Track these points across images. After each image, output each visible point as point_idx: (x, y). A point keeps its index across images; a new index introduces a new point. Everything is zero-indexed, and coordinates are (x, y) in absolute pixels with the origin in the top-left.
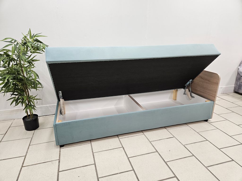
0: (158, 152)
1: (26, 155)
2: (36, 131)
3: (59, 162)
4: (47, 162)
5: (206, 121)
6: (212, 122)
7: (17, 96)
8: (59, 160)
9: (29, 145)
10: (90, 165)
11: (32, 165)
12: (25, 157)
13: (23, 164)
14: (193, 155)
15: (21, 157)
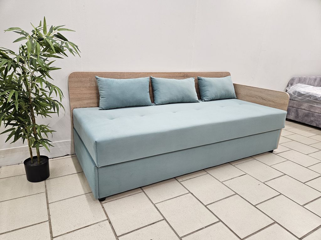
0: (238, 194)
1: (50, 219)
2: (47, 181)
3: (110, 222)
4: (91, 225)
5: (272, 152)
6: (279, 153)
7: (16, 127)
8: (108, 219)
9: (48, 203)
10: (158, 221)
11: (68, 233)
12: (50, 223)
13: (51, 232)
14: (281, 194)
15: (42, 223)
